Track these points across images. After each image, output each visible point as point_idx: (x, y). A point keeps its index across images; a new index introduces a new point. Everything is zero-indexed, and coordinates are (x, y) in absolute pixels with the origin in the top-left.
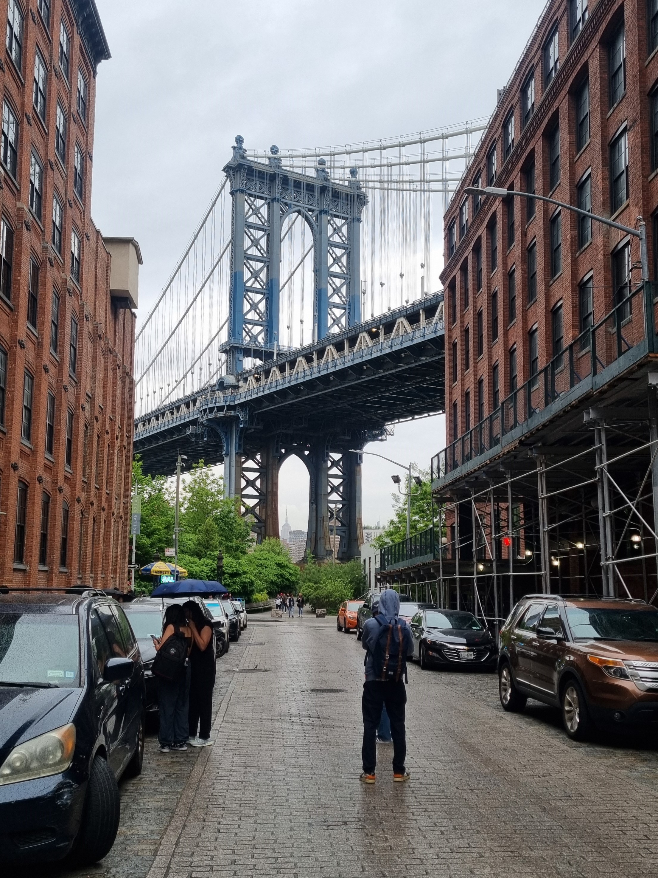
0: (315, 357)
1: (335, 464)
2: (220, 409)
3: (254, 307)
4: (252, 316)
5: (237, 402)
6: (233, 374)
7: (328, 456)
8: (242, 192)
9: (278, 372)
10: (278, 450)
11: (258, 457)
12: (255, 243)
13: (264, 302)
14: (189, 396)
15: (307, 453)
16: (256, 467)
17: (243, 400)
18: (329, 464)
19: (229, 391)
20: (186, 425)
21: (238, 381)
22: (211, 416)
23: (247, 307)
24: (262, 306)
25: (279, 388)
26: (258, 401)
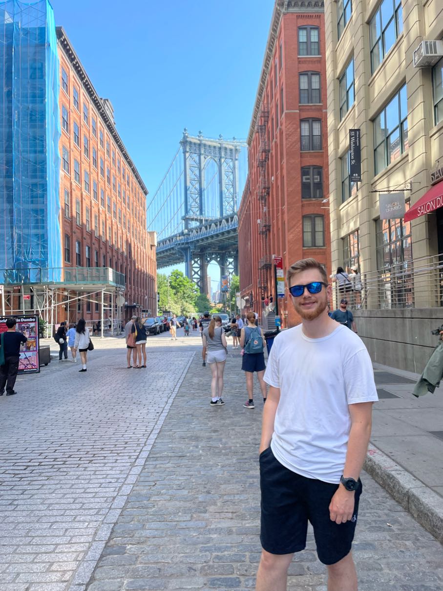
0: (218, 224)
1: (230, 263)
2: (183, 244)
4: (194, 204)
5: (189, 241)
6: (187, 229)
7: (227, 260)
9: (205, 229)
10: (206, 259)
11: (199, 262)
12: (194, 173)
13: (198, 198)
14: (170, 237)
15: (218, 259)
16: (198, 266)
17: (191, 240)
18: (228, 263)
19: (186, 236)
20: (169, 249)
21: (189, 232)
22: (179, 247)
23: (192, 200)
24: (198, 200)
25: (205, 236)
26: (198, 241)
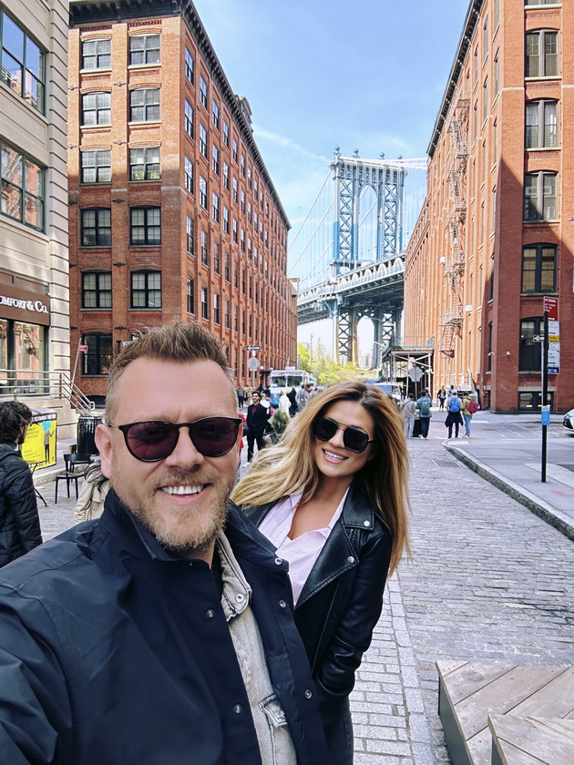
1: (387, 320)
3: (346, 239)
4: (344, 245)
5: (337, 292)
6: (334, 276)
7: (383, 315)
8: (339, 178)
9: (356, 276)
10: (357, 315)
11: (347, 318)
12: (346, 205)
13: (350, 237)
14: (312, 287)
15: (372, 315)
16: (347, 323)
17: (339, 291)
18: (384, 320)
19: (333, 286)
20: (312, 303)
21: (337, 280)
22: (324, 299)
23: (341, 239)
24: (349, 239)
25: (357, 285)
